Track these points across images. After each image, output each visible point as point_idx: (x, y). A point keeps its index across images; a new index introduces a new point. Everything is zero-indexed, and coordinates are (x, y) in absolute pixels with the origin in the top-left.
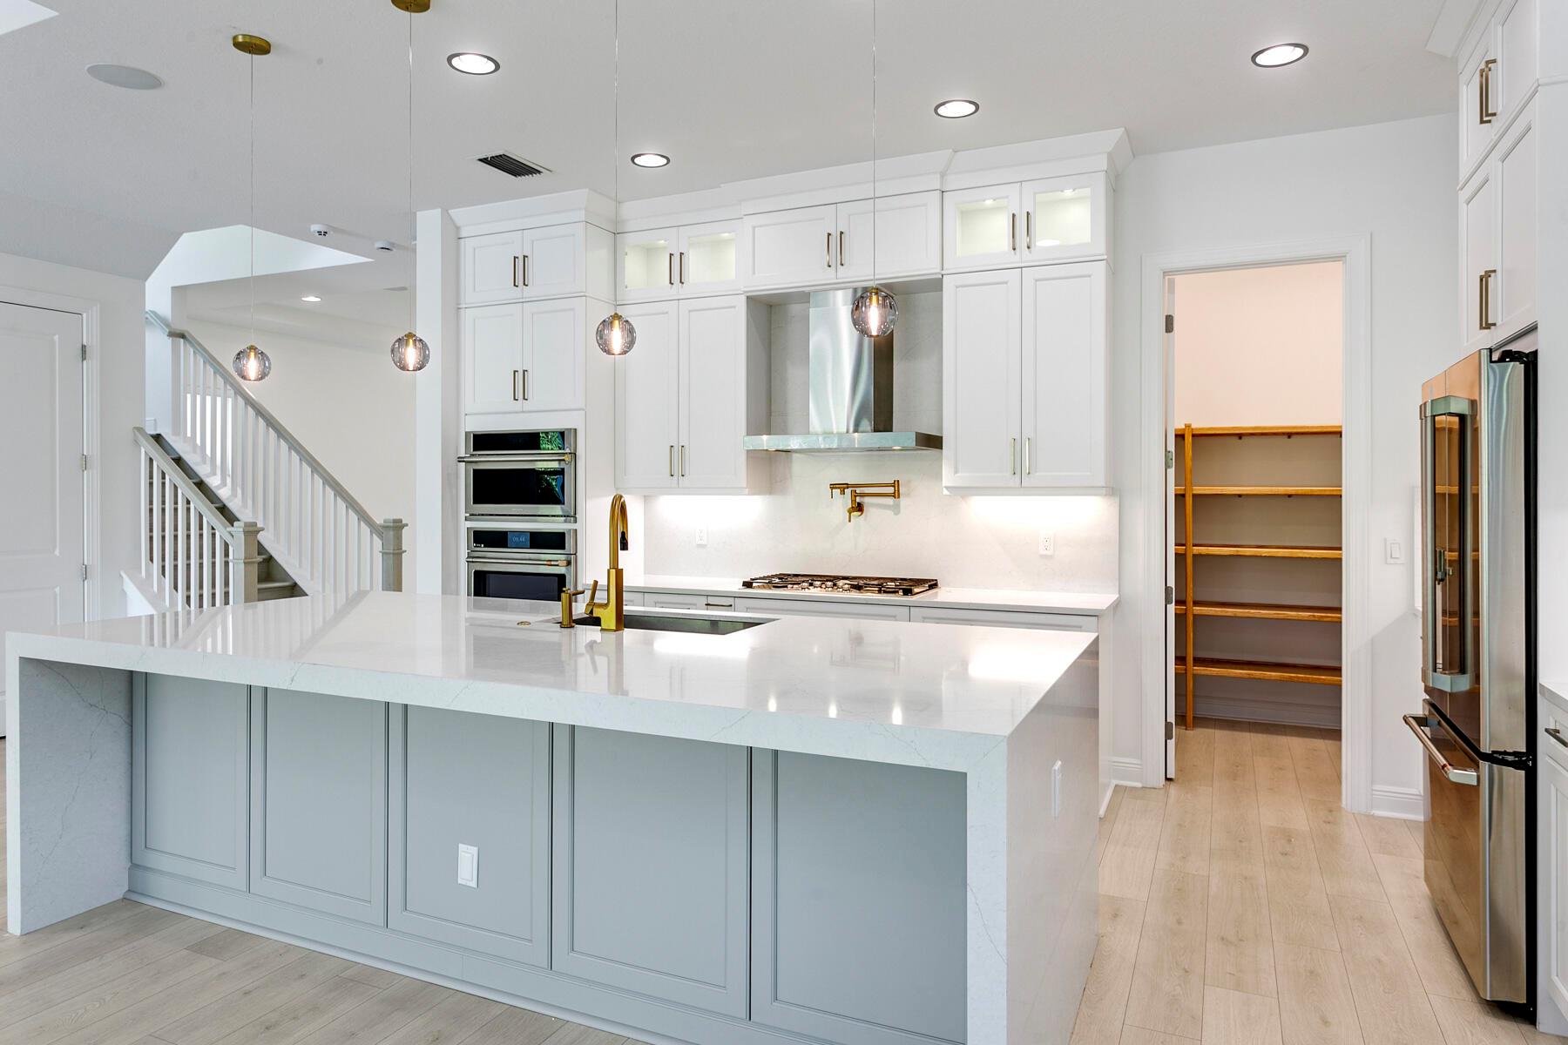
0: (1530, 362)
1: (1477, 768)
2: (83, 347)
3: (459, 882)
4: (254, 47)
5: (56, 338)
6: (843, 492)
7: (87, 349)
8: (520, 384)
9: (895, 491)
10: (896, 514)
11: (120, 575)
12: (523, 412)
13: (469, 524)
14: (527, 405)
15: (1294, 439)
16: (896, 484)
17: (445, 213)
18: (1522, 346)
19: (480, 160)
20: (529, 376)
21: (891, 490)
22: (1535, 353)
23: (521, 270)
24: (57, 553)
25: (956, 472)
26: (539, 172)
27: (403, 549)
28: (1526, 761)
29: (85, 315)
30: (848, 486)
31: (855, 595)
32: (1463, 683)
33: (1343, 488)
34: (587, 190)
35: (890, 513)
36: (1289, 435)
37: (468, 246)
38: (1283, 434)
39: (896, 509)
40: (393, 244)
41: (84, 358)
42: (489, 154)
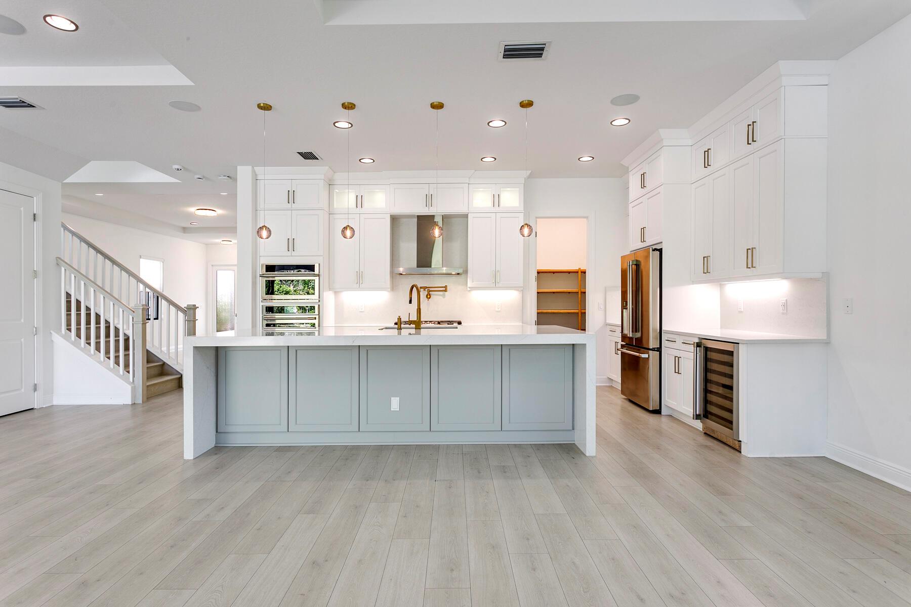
0: (660, 251)
1: (648, 353)
2: (34, 215)
3: (392, 410)
4: (266, 108)
5: (22, 209)
6: (425, 290)
7: (37, 216)
8: (291, 244)
9: (445, 289)
10: (444, 298)
11: (51, 333)
12: (291, 256)
13: (262, 304)
14: (294, 254)
15: (555, 274)
16: (446, 287)
17: (253, 167)
18: (658, 247)
19: (299, 153)
20: (295, 241)
21: (444, 289)
22: (662, 249)
23: (291, 197)
24: (22, 321)
25: (473, 282)
26: (318, 159)
27: (197, 319)
28: (659, 350)
29: (35, 198)
30: (427, 287)
31: (439, 326)
32: (638, 335)
33: (587, 290)
34: (328, 167)
35: (441, 297)
36: (554, 273)
37: (261, 184)
38: (552, 272)
39: (444, 296)
40: (204, 177)
41: (34, 219)
42: (303, 151)
